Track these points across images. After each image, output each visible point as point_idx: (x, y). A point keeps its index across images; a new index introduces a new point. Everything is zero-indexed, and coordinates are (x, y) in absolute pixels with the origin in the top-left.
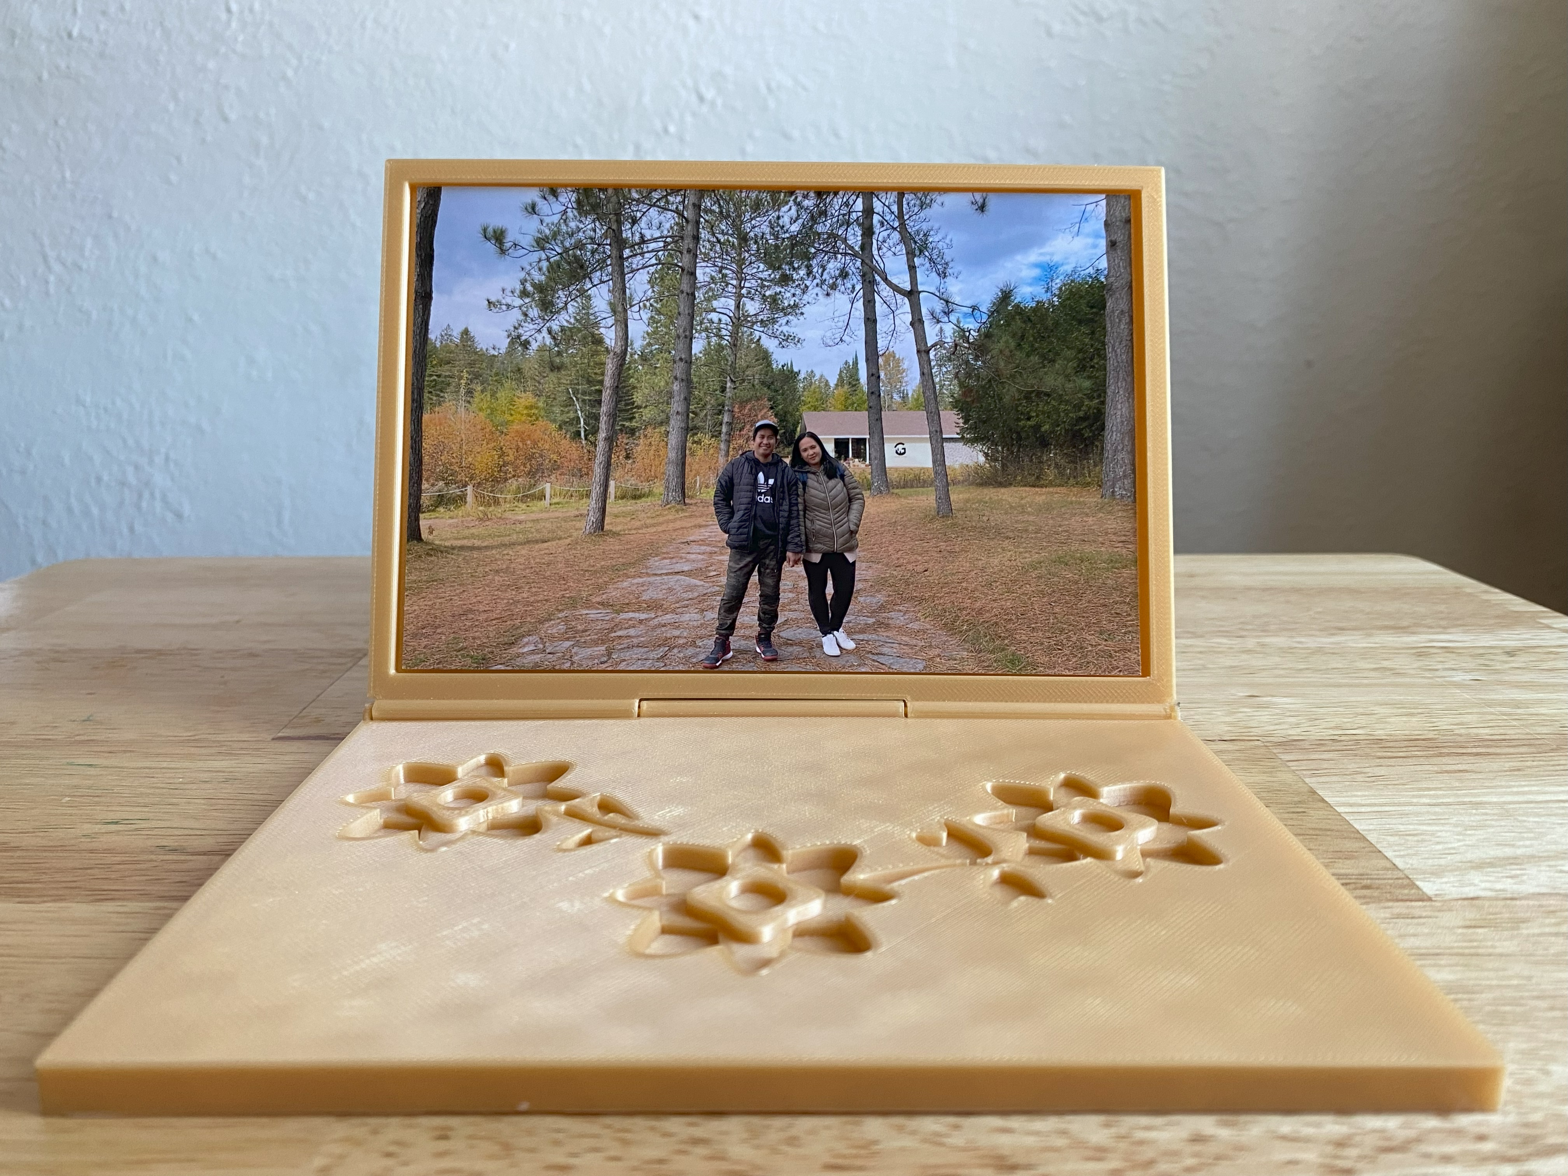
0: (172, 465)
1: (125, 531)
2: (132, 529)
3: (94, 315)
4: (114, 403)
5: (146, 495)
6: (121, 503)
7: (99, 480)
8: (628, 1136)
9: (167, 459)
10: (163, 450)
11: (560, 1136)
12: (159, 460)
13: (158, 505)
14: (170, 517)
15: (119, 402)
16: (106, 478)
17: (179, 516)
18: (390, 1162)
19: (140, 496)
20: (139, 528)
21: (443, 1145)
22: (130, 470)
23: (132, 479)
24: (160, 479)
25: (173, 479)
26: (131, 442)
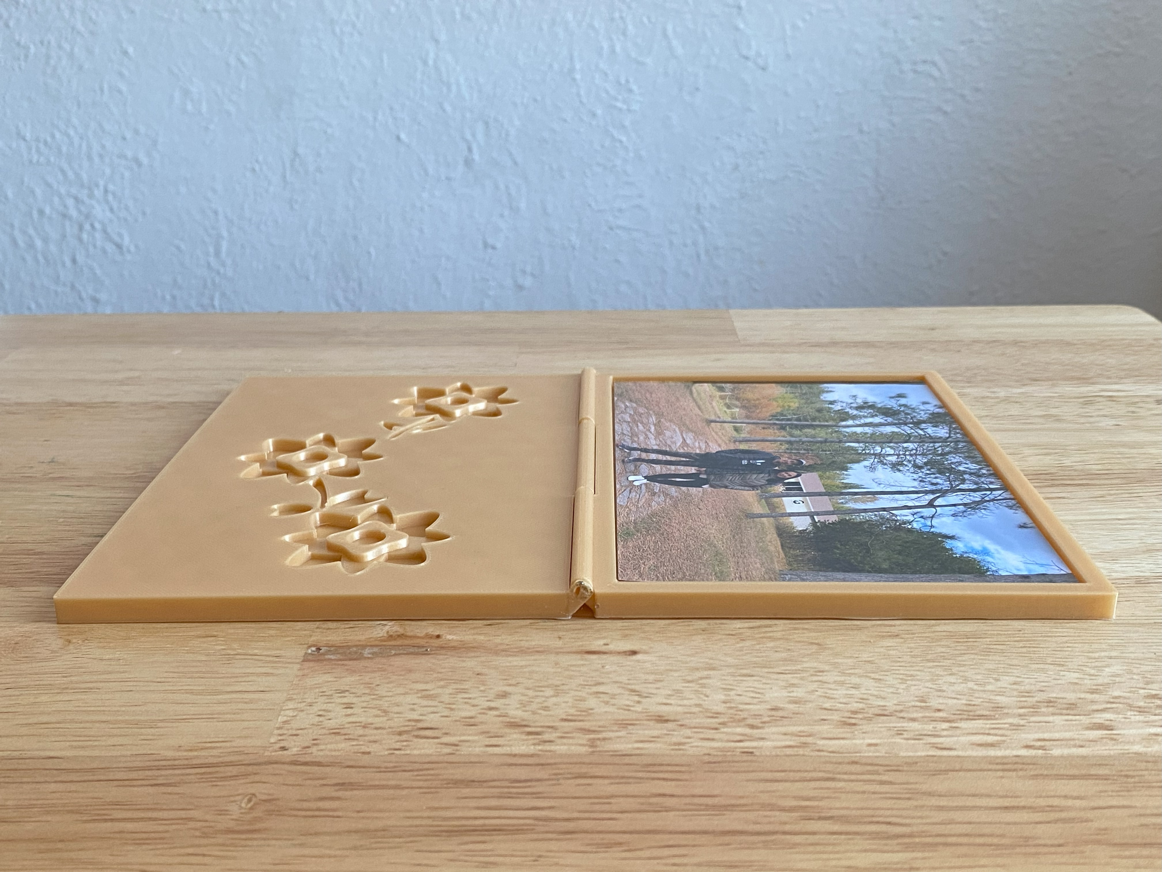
0: (110, 198)
1: (68, 263)
2: (74, 261)
3: (33, 50)
4: (53, 136)
5: (87, 227)
6: (64, 236)
7: (41, 212)
8: (453, 706)
9: (106, 191)
10: (102, 183)
11: (415, 706)
12: (98, 193)
13: (98, 235)
14: (110, 248)
15: (58, 135)
16: (48, 210)
17: (119, 246)
18: (321, 719)
19: (81, 228)
20: (80, 259)
21: (349, 711)
22: (70, 202)
23: (73, 212)
24: (99, 211)
25: (111, 210)
26: (71, 174)
